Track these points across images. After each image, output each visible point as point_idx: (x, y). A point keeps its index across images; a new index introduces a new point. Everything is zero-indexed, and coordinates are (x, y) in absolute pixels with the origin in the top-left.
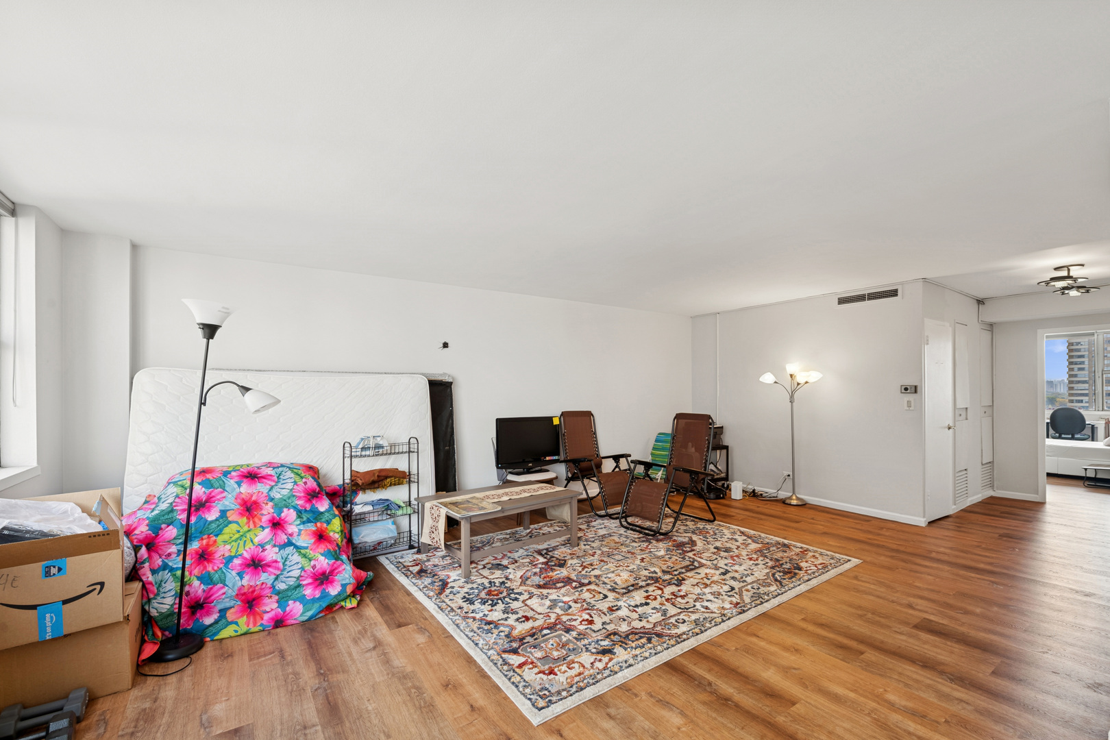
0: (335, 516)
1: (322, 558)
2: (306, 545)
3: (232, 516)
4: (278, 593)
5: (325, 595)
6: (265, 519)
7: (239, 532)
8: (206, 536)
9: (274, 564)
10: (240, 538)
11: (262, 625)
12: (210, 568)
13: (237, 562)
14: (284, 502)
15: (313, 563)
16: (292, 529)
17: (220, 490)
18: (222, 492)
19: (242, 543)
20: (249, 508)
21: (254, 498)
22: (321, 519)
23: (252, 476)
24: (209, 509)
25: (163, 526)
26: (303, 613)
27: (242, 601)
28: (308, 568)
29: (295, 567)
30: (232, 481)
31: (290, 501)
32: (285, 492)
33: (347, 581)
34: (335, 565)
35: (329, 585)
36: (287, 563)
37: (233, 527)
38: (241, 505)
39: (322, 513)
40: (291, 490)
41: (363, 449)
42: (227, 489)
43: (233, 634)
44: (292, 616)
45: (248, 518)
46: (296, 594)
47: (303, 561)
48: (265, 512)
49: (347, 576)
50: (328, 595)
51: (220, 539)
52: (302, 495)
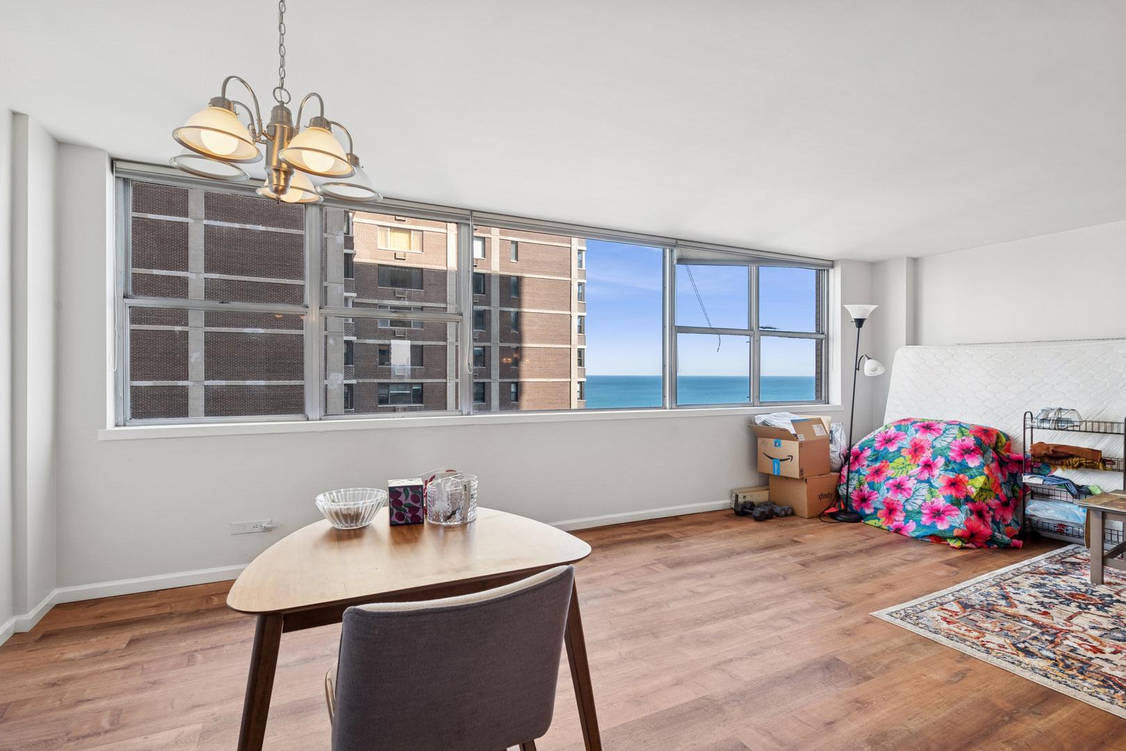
0: (982, 474)
1: (941, 498)
2: (938, 486)
3: (904, 452)
4: (906, 511)
5: (933, 526)
6: (922, 459)
7: (903, 464)
8: (884, 461)
9: (908, 491)
10: (901, 468)
11: (889, 527)
12: (876, 480)
13: (891, 481)
14: (940, 451)
15: (933, 499)
16: (936, 472)
17: (904, 433)
18: (904, 435)
19: (901, 471)
20: (917, 449)
21: (922, 444)
22: (966, 472)
23: (927, 427)
24: (893, 444)
25: (866, 448)
26: (914, 531)
27: (887, 508)
28: (928, 502)
29: (920, 498)
30: (913, 429)
31: (945, 451)
32: (944, 444)
33: (957, 525)
34: (949, 508)
35: (940, 520)
36: (916, 493)
37: (901, 459)
38: (913, 447)
39: (971, 468)
40: (949, 443)
41: (1043, 420)
42: (908, 433)
43: (874, 524)
44: (906, 530)
45: (913, 456)
46: (917, 517)
47: (928, 497)
48: (924, 455)
49: (958, 521)
50: (936, 527)
51: (891, 465)
52: (957, 449)
